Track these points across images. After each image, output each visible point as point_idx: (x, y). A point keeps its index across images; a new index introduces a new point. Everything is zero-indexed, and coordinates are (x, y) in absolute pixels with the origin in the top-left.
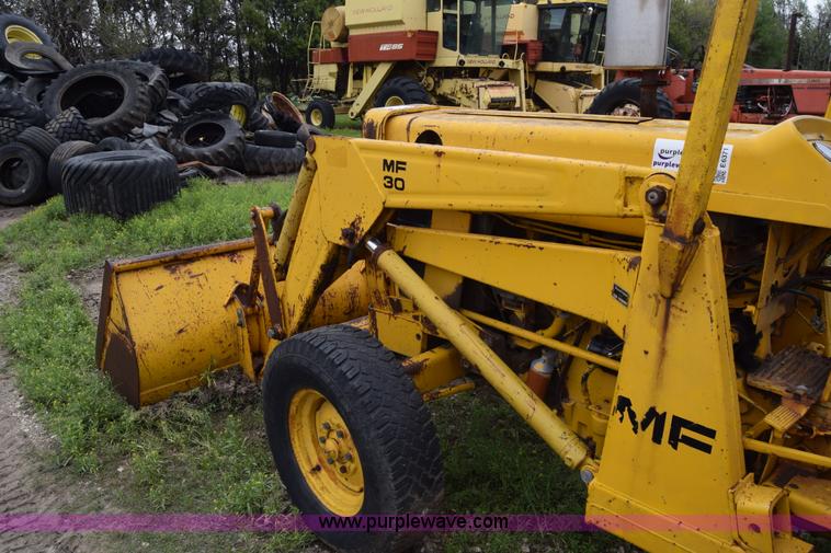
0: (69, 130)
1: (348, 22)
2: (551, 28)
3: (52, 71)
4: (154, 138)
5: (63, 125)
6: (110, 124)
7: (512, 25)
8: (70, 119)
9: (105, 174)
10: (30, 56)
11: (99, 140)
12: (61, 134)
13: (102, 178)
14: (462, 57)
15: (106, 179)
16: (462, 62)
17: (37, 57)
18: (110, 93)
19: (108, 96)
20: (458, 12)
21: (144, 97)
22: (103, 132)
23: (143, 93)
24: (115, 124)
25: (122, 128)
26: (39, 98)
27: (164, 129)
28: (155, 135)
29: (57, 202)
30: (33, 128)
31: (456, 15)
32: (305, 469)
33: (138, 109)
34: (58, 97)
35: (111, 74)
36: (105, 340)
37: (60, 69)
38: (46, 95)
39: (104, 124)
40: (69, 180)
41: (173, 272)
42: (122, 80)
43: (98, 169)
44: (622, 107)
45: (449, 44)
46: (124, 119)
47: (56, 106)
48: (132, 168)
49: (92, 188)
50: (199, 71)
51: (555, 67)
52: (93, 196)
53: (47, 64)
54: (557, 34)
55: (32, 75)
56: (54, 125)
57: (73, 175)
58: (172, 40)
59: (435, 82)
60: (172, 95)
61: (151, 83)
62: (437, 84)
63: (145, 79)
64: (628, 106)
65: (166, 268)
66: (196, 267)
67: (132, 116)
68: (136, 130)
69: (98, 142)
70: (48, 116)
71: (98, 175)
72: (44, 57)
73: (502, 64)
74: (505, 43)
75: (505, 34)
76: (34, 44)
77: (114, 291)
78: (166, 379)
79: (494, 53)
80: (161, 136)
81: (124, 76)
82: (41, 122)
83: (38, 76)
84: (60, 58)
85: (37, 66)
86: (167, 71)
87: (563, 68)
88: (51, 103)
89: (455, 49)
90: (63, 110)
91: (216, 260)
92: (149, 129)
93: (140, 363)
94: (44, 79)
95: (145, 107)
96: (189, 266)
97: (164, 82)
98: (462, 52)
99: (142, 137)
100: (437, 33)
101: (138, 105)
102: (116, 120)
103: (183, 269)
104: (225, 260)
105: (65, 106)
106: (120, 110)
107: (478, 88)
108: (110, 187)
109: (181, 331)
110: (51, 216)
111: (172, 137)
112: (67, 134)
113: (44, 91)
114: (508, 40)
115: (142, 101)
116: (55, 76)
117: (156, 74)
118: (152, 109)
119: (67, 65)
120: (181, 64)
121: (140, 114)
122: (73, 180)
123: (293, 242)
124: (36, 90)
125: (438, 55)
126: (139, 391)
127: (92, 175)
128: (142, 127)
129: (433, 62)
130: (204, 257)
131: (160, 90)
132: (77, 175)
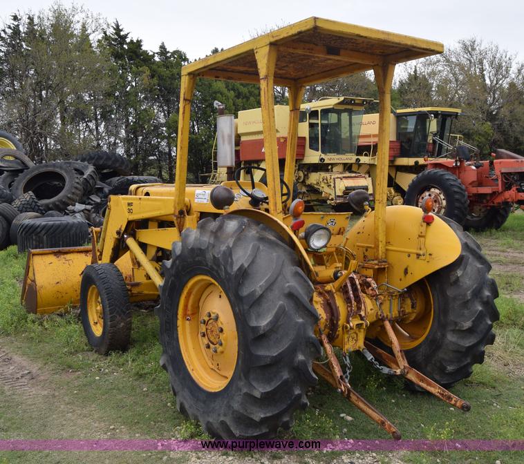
0: (25, 206)
1: (240, 131)
2: (408, 131)
3: (20, 168)
4: (82, 213)
5: (23, 203)
6: (54, 203)
7: (364, 130)
8: (28, 199)
9: (43, 229)
10: (7, 158)
11: (43, 212)
12: (20, 208)
13: (41, 231)
14: (323, 156)
15: (43, 232)
16: (322, 159)
17: (11, 159)
18: (57, 183)
19: (55, 185)
20: (319, 122)
21: (77, 185)
22: (48, 208)
23: (78, 183)
24: (57, 203)
25: (61, 206)
26: (10, 186)
27: (89, 207)
28: (82, 211)
29: (13, 249)
30: (5, 204)
31: (318, 124)
32: (92, 323)
33: (73, 193)
34: (22, 185)
35: (58, 170)
36: (25, 289)
37: (26, 167)
38: (15, 184)
39: (50, 203)
40: (22, 232)
41: (58, 257)
42: (64, 174)
43: (39, 226)
44: (429, 191)
45: (313, 146)
46: (64, 200)
47: (20, 191)
48: (59, 226)
49: (34, 238)
50: (123, 168)
51: (410, 161)
52: (34, 243)
53: (18, 163)
54: (412, 135)
55: (7, 171)
56: (17, 203)
57: (24, 230)
58: (115, 144)
59: (305, 176)
60: (99, 184)
61: (85, 177)
62: (306, 177)
63: (82, 174)
64: (433, 190)
65: (55, 255)
66: (68, 256)
67: (69, 198)
68: (70, 207)
69: (43, 214)
70: (14, 197)
71: (39, 230)
72: (16, 158)
73: (358, 160)
74: (360, 144)
75: (359, 137)
76: (11, 149)
77: (31, 262)
78: (49, 305)
79: (351, 152)
80: (86, 212)
81: (66, 172)
82: (10, 201)
83: (11, 171)
84: (27, 159)
85: (10, 165)
86: (98, 168)
87: (417, 163)
88: (17, 189)
89: (318, 150)
90: (24, 193)
91: (79, 254)
92: (79, 207)
93: (38, 294)
94: (15, 173)
95: (78, 192)
96: (65, 256)
97: (95, 176)
98: (323, 152)
99: (74, 212)
100: (304, 138)
101: (73, 191)
102: (58, 201)
103: (62, 256)
104: (83, 255)
105: (25, 191)
106: (61, 194)
107: (334, 179)
108: (45, 237)
109: (58, 283)
110: (9, 255)
111: (94, 212)
112: (24, 208)
113: (13, 182)
114: (362, 142)
115: (76, 188)
116: (21, 171)
117: (90, 170)
118: (84, 195)
119: (31, 164)
120: (110, 163)
121: (74, 197)
122: (24, 232)
123: (104, 241)
124: (9, 181)
125: (306, 155)
126: (36, 308)
127: (35, 230)
128: (74, 205)
129: (302, 160)
130: (73, 252)
131: (91, 181)
132: (27, 229)
